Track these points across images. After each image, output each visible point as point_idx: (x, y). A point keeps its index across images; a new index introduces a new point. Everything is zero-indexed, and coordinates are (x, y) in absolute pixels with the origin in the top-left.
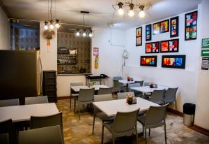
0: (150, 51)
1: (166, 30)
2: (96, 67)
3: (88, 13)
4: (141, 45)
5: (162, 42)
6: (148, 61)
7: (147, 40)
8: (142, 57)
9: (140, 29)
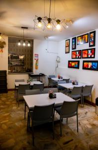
0: (75, 57)
1: (87, 41)
2: (36, 68)
3: (27, 28)
4: (69, 52)
5: (83, 50)
6: (73, 64)
7: (73, 49)
8: (69, 61)
9: (68, 41)
